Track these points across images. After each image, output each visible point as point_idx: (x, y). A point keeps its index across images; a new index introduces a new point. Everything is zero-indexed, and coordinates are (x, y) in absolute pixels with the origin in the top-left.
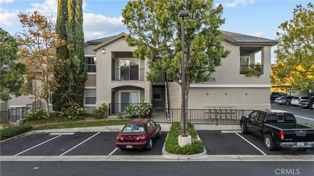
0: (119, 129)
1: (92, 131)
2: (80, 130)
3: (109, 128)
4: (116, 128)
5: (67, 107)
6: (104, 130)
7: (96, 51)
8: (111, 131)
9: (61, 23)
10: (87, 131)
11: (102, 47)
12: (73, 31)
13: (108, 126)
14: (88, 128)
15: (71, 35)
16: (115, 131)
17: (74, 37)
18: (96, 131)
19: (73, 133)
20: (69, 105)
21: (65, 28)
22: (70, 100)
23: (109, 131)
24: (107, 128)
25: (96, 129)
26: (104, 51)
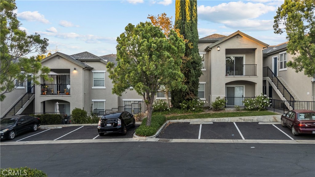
0: (252, 119)
1: (226, 121)
2: (214, 120)
3: (243, 119)
4: (249, 118)
5: (188, 100)
6: (237, 120)
7: (212, 49)
8: (245, 121)
9: (180, 23)
10: (221, 121)
11: (218, 46)
12: (191, 31)
13: (241, 117)
14: (222, 118)
15: (190, 34)
16: (249, 121)
17: (192, 36)
18: (230, 121)
19: (212, 123)
20: (190, 99)
21: (185, 28)
22: (190, 94)
23: (243, 121)
24: (240, 119)
25: (230, 120)
26: (219, 49)
